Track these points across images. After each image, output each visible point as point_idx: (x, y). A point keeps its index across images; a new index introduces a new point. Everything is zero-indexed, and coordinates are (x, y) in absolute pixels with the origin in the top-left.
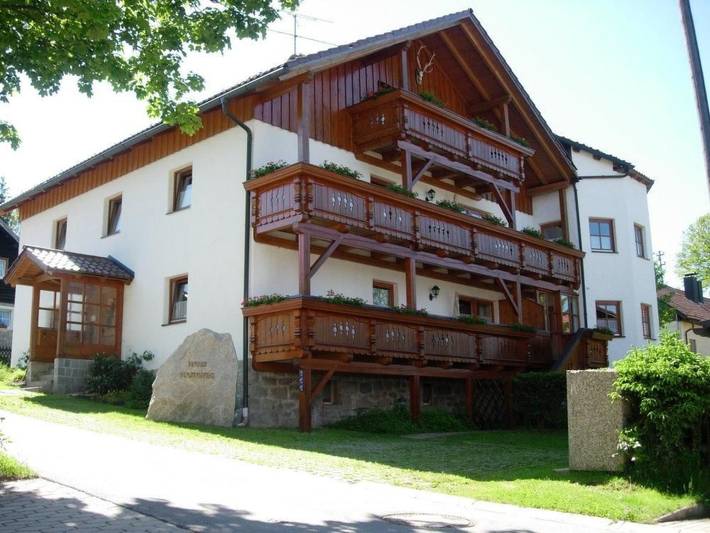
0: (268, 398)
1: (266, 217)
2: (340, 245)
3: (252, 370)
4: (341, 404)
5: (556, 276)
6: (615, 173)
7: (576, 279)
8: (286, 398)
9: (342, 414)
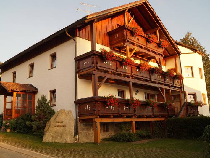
0: (85, 131)
1: (82, 70)
2: (108, 78)
3: (79, 122)
4: (109, 132)
5: (175, 85)
6: (192, 52)
7: (181, 86)
8: (91, 131)
9: (110, 135)
